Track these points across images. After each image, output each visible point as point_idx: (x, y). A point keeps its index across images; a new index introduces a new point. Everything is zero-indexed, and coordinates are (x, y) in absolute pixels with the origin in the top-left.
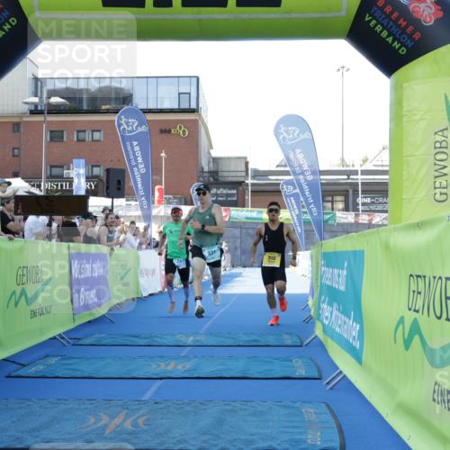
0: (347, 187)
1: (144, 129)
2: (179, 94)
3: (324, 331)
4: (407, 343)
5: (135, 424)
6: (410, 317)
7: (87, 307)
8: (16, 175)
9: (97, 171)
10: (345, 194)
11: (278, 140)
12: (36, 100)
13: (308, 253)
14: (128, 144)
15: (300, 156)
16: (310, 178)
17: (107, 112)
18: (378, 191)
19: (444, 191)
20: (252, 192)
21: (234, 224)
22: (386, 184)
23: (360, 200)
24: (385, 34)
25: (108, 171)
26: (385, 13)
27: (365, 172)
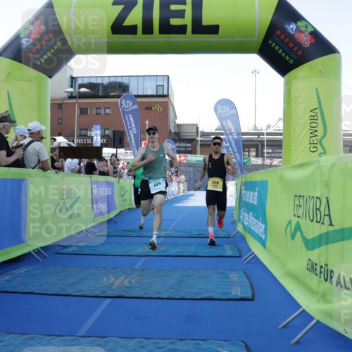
0: (258, 143)
1: (136, 107)
2: (157, 86)
3: (244, 228)
4: (293, 236)
5: (130, 282)
6: (295, 220)
7: (101, 214)
8: (59, 135)
9: (107, 132)
10: (256, 146)
11: (216, 114)
12: (72, 90)
13: (234, 182)
14: (126, 116)
15: (230, 124)
16: (236, 137)
17: (114, 97)
18: (276, 145)
19: (315, 145)
20: (201, 145)
21: (189, 165)
22: (281, 141)
23: (265, 151)
24: (280, 51)
25: (114, 132)
26: (280, 39)
27: (268, 134)
